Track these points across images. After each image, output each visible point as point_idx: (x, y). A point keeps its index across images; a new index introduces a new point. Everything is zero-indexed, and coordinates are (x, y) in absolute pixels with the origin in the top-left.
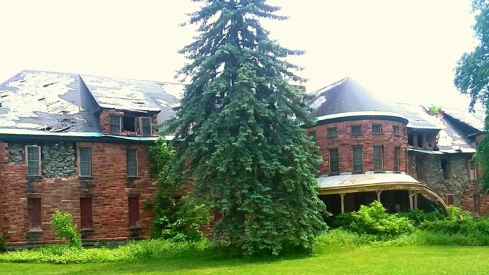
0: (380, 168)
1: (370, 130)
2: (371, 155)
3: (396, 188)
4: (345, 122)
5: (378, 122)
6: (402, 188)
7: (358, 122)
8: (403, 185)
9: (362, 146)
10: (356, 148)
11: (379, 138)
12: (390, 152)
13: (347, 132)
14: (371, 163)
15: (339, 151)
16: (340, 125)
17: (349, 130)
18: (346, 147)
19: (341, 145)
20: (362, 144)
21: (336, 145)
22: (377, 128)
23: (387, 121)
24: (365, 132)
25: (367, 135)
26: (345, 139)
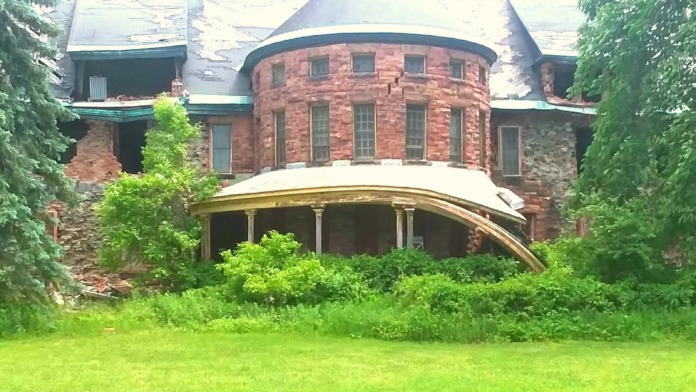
0: (372, 153)
1: (344, 67)
2: (345, 124)
3: (354, 200)
4: (297, 52)
5: (366, 48)
6: (368, 198)
7: (322, 51)
8: (373, 193)
9: (329, 102)
10: (319, 108)
11: (365, 85)
12: (392, 116)
13: (300, 73)
14: (346, 141)
15: (287, 115)
16: (291, 58)
17: (305, 67)
18: (297, 105)
19: (290, 102)
20: (327, 98)
21: (282, 103)
22: (363, 61)
23: (391, 46)
24: (336, 71)
25: (338, 79)
26: (298, 89)
